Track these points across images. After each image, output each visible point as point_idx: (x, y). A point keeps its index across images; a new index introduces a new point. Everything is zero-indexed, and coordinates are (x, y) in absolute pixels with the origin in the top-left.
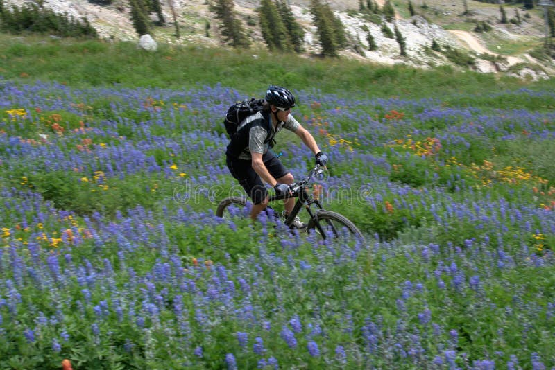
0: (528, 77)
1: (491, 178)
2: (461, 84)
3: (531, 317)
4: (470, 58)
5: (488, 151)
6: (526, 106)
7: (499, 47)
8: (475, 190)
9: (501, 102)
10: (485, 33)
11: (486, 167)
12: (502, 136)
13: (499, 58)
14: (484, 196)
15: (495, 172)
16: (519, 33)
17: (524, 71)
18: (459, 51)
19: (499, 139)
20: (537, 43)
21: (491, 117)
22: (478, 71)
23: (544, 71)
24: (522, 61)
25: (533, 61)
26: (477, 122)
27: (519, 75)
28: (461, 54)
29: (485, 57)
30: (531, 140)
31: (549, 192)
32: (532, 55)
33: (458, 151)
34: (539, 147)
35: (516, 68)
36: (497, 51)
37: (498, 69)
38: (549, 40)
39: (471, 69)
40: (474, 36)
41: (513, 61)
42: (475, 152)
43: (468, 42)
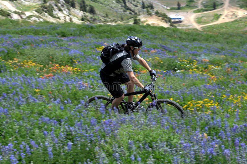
0: (35, 21)
1: (18, 66)
2: (4, 25)
3: (31, 125)
4: (8, 13)
5: (16, 54)
6: (33, 34)
7: (21, 8)
8: (10, 72)
9: (22, 32)
10: (15, 1)
11: (15, 61)
12: (21, 47)
13: (22, 13)
14: (15, 74)
15: (20, 63)
16: (30, 2)
17: (33, 19)
18: (3, 10)
19: (21, 48)
20: (38, 6)
21: (17, 39)
22: (13, 19)
23: (42, 18)
24: (32, 14)
25: (37, 14)
26: (10, 41)
27: (31, 20)
28: (4, 11)
29: (15, 12)
30: (35, 48)
31: (44, 71)
32: (36, 11)
33: (2, 54)
34: (39, 51)
35: (29, 17)
36: (21, 10)
37: (21, 18)
38: (43, 4)
39: (9, 18)
40: (10, 3)
41: (28, 14)
42: (10, 55)
43: (7, 6)
